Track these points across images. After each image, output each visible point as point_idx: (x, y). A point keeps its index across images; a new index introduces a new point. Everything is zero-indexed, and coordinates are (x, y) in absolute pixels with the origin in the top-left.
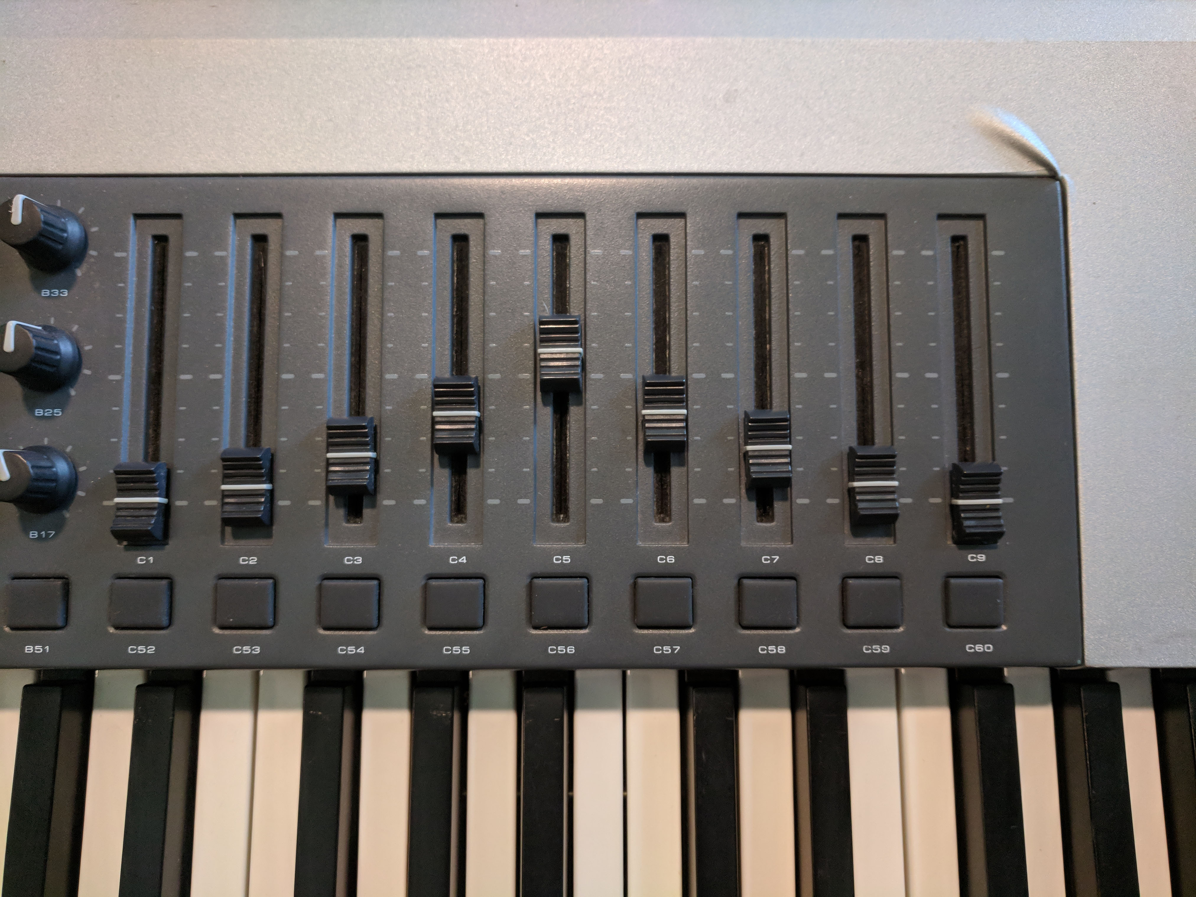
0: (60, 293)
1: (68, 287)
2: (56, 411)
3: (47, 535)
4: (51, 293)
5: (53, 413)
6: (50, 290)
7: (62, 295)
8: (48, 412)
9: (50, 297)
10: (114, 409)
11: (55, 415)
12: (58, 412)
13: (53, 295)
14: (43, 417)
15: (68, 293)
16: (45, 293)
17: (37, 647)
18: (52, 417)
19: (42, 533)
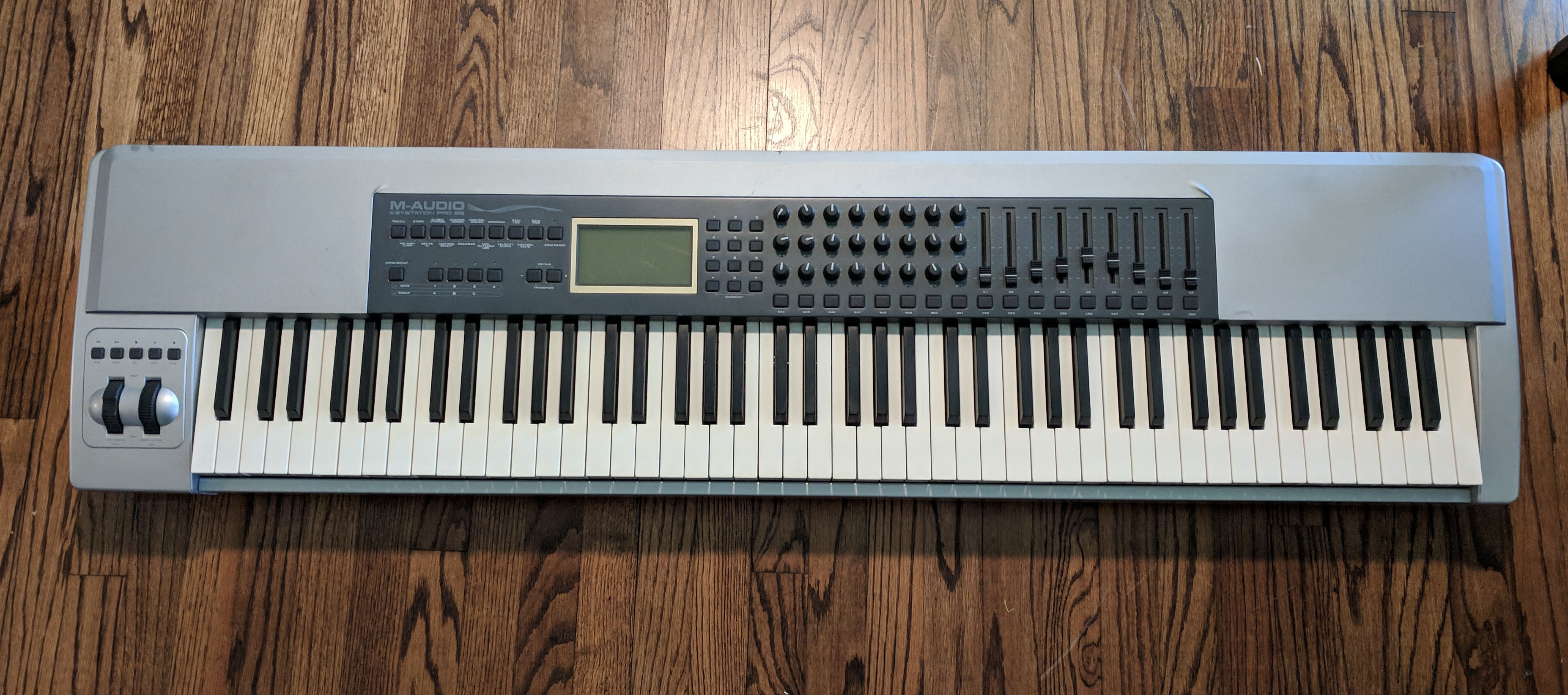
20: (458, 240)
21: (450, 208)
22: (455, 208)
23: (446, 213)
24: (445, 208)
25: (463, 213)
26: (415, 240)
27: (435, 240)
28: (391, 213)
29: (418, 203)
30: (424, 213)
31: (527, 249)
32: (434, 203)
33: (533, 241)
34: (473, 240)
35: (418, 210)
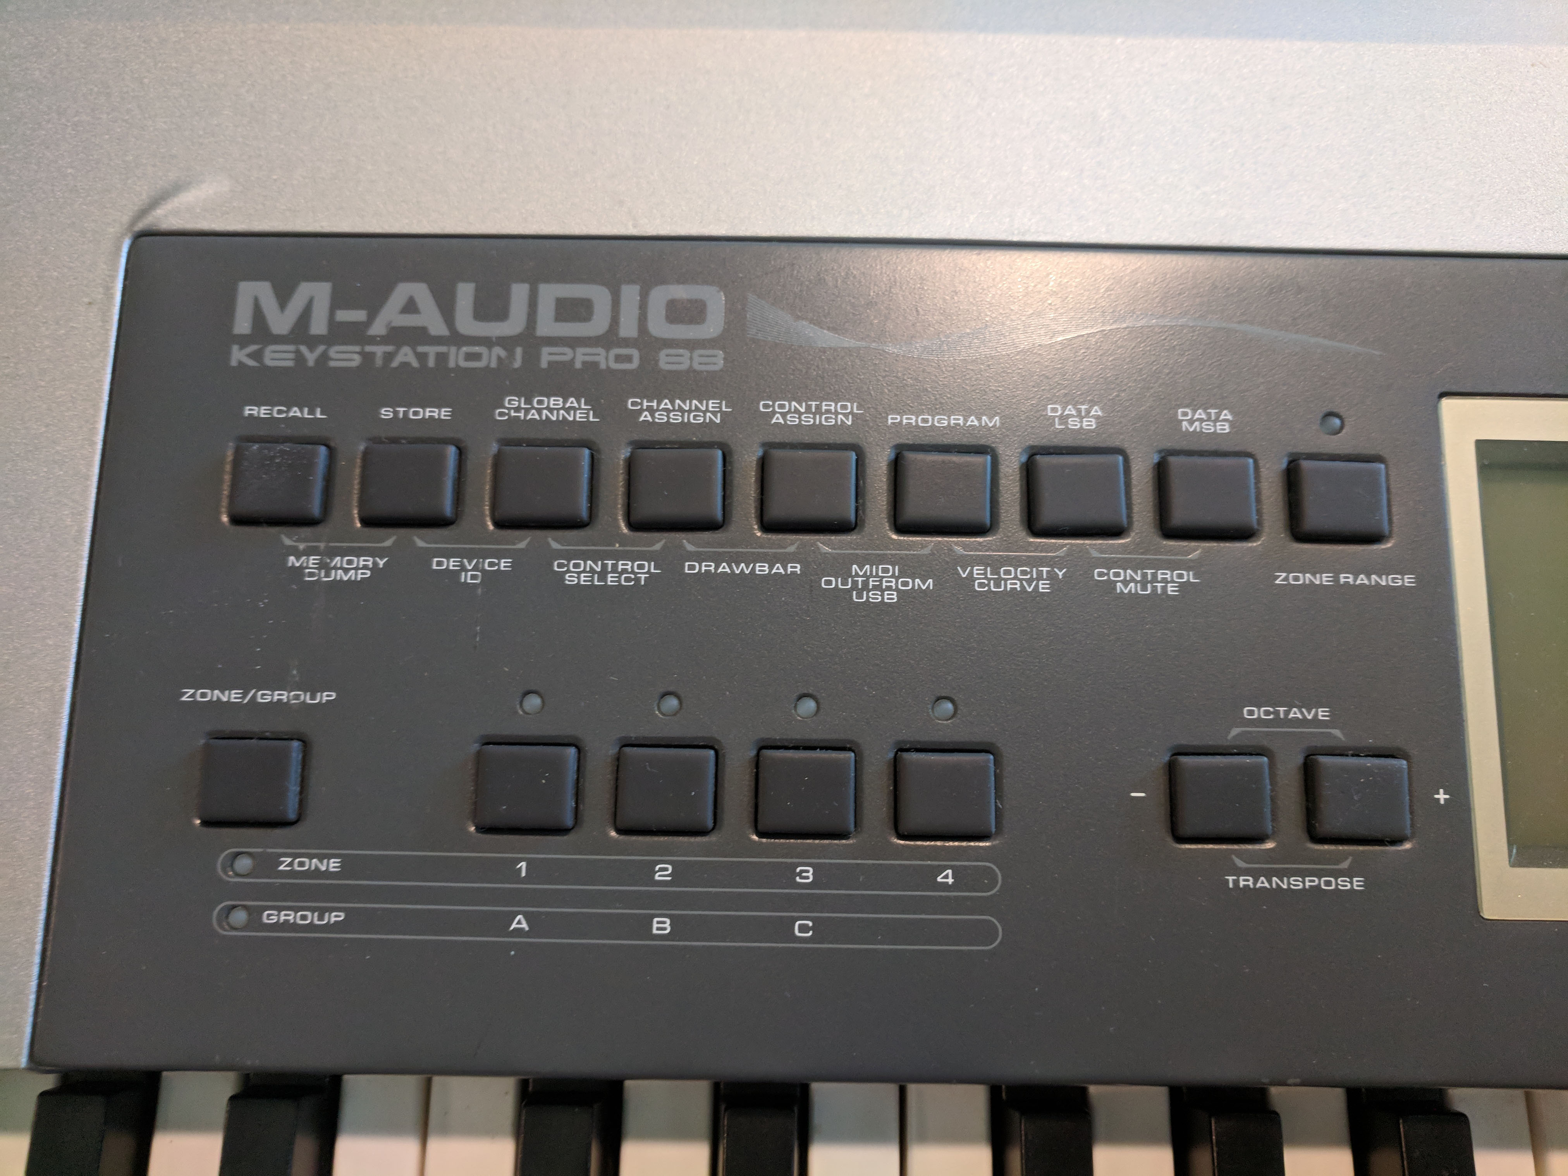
20: (688, 542)
21: (628, 328)
22: (659, 327)
23: (604, 358)
24: (598, 325)
25: (717, 361)
26: (390, 539)
27: (523, 540)
28: (238, 355)
29: (420, 291)
30: (457, 357)
31: (1158, 600)
32: (519, 293)
33: (1196, 550)
34: (793, 542)
35: (418, 336)
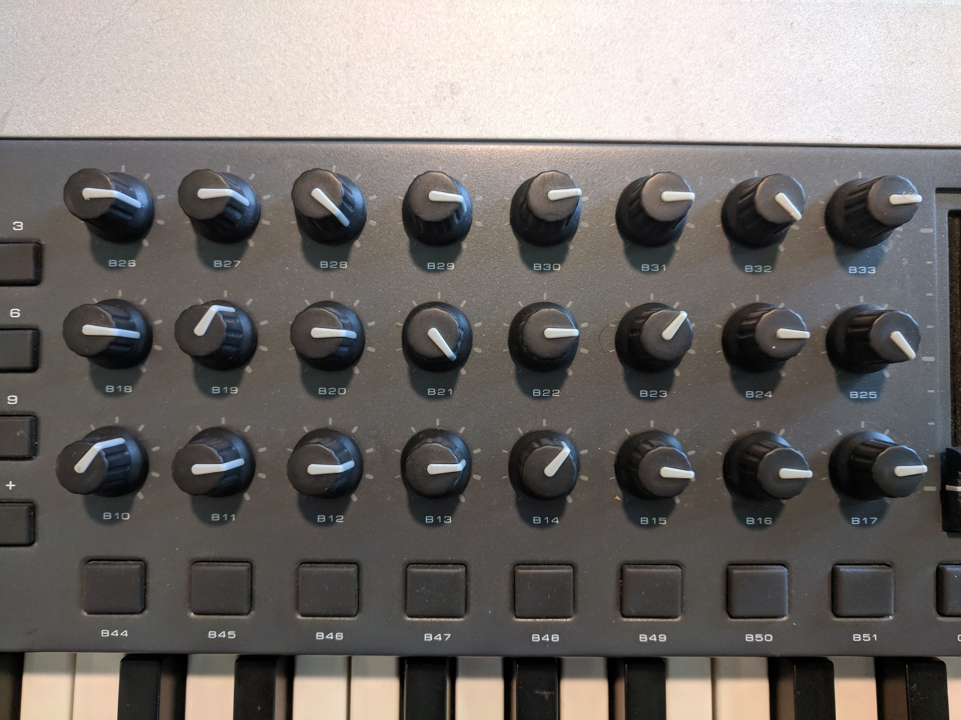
0: (868, 270)
1: (876, 264)
2: (871, 393)
3: (870, 521)
4: (858, 270)
5: (868, 396)
6: (858, 267)
7: (869, 272)
8: (863, 395)
9: (857, 274)
10: (930, 391)
11: (870, 397)
12: (873, 394)
13: (860, 272)
14: (858, 400)
15: (876, 270)
16: (852, 270)
17: (864, 636)
18: (868, 400)
19: (863, 519)
